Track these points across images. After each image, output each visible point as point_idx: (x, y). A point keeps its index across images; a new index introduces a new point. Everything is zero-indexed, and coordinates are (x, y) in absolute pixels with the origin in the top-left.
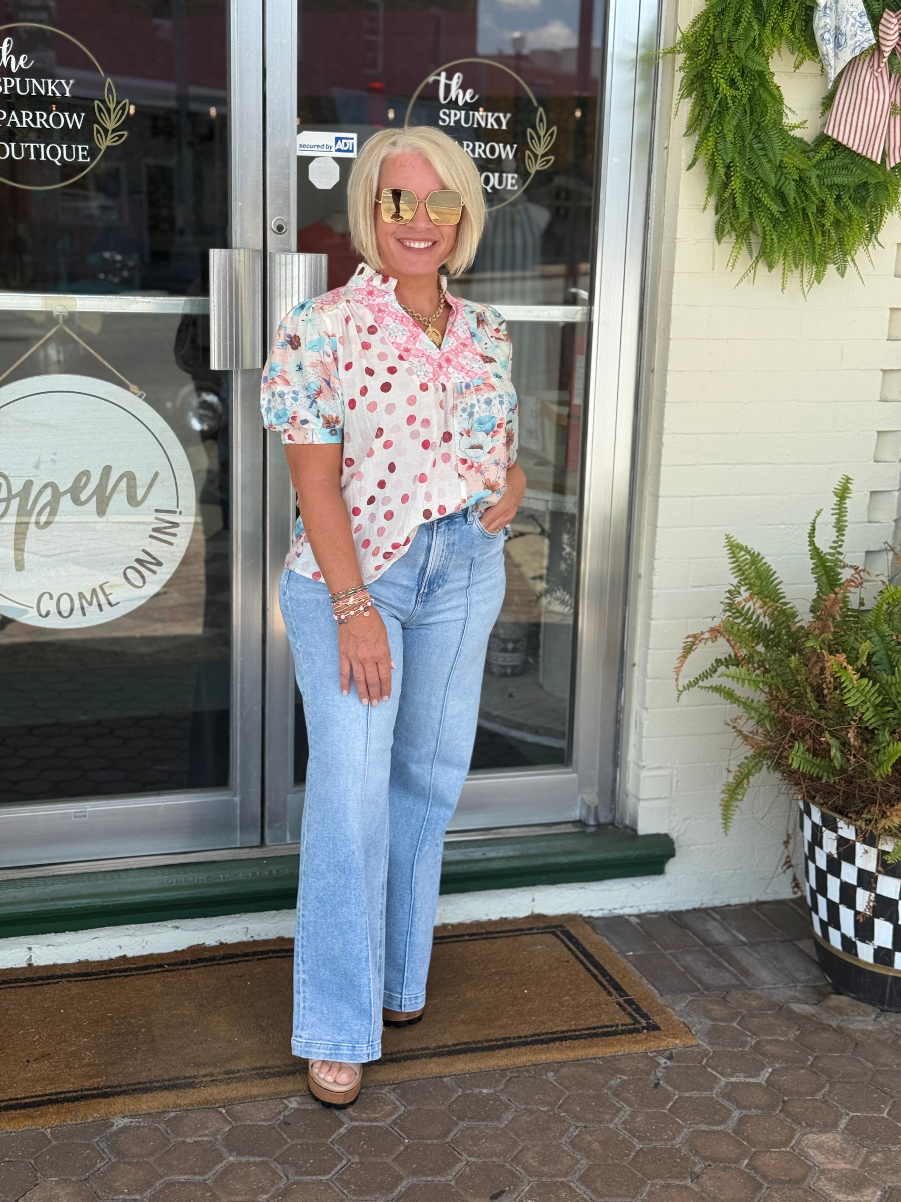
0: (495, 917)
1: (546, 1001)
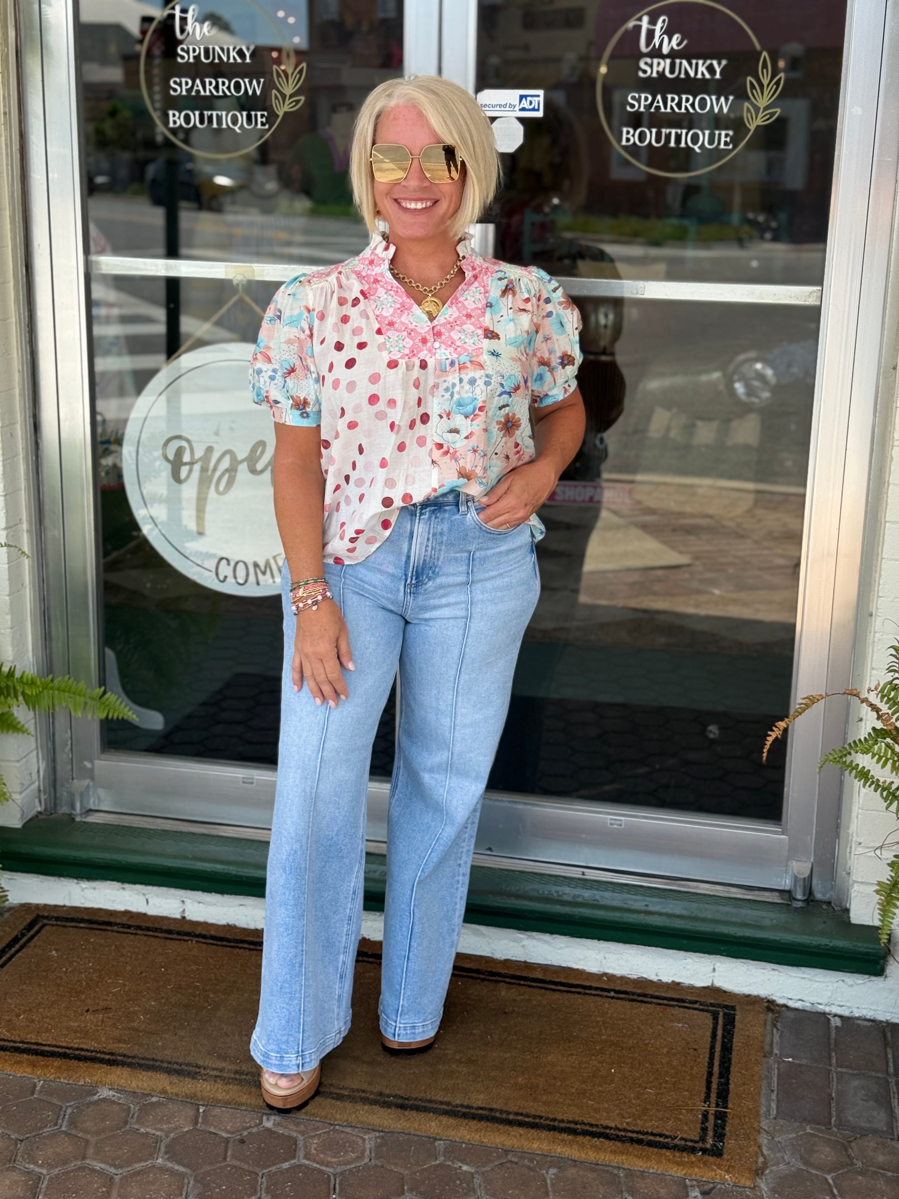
0: (667, 979)
1: (625, 1087)
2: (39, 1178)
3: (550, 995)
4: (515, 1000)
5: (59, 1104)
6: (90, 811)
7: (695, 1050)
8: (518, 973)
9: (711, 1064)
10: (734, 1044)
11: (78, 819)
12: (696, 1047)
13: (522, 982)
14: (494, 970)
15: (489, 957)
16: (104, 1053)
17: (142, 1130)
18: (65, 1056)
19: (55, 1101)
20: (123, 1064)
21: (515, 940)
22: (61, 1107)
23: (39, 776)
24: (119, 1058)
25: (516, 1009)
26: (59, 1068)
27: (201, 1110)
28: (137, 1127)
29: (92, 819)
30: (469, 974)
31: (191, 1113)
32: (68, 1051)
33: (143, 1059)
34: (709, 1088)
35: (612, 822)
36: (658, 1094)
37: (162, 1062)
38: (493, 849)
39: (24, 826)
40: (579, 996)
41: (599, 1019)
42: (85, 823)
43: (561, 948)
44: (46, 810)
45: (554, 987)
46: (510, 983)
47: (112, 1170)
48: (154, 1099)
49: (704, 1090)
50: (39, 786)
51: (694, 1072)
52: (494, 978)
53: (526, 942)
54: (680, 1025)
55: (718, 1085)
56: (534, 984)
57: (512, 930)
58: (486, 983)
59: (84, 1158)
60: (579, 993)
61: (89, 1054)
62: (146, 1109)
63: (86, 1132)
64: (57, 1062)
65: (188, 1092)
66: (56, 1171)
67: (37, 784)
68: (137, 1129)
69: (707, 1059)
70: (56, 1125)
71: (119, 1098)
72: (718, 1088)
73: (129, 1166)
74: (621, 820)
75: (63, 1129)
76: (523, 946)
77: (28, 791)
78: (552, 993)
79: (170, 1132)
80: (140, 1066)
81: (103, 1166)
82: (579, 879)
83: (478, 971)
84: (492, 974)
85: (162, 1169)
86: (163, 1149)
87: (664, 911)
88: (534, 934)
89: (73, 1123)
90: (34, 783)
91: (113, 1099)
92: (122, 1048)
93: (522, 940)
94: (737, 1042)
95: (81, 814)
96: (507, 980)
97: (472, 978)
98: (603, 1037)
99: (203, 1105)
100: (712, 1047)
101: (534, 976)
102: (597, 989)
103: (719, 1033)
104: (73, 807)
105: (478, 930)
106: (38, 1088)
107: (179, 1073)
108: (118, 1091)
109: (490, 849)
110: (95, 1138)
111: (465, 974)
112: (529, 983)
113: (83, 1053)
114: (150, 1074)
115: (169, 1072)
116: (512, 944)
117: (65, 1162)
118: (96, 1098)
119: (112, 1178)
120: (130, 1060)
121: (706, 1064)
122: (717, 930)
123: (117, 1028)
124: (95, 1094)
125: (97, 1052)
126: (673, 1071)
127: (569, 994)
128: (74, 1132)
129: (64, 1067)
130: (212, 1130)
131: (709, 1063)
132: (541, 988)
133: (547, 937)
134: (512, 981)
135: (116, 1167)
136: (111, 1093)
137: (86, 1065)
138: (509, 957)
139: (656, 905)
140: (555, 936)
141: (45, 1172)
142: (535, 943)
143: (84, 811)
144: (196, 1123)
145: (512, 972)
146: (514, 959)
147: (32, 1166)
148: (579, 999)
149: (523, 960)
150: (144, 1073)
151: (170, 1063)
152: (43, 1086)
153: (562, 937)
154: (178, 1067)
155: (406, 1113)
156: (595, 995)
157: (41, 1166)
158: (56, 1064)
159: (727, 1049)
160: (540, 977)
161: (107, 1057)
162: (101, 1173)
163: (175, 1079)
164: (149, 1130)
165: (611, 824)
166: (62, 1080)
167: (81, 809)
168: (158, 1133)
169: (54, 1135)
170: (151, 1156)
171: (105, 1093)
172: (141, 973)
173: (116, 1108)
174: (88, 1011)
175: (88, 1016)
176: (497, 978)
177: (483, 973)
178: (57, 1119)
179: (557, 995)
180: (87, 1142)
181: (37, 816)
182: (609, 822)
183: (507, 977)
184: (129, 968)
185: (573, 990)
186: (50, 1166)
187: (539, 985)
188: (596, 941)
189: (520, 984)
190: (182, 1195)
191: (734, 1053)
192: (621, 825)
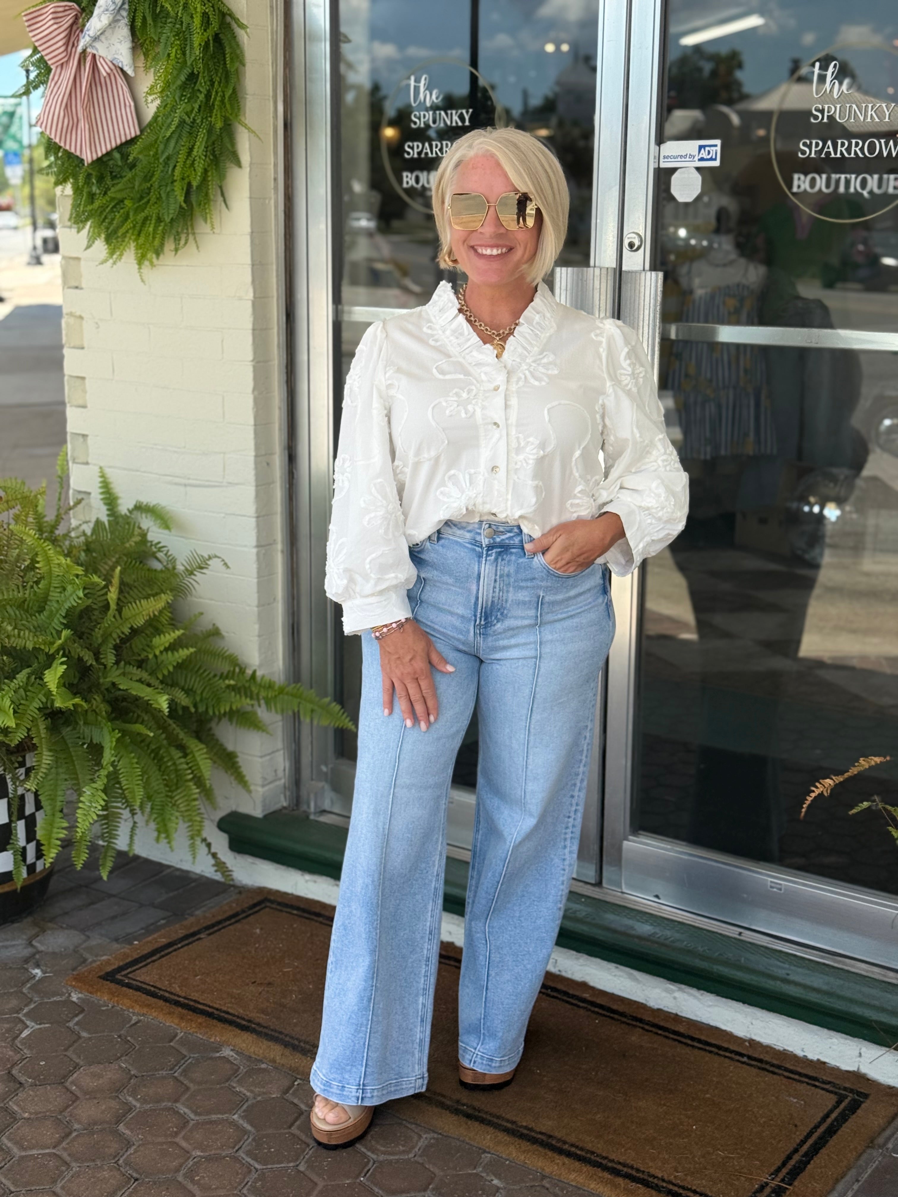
0: (812, 1056)
1: (697, 1144)
2: (130, 1109)
3: (681, 1049)
4: (641, 1046)
5: (185, 1053)
6: (324, 812)
7: (796, 1126)
8: (662, 1024)
9: (803, 1142)
10: (843, 1129)
11: (312, 817)
12: (798, 1124)
13: (660, 1032)
14: (639, 1016)
15: (642, 1004)
16: (244, 1019)
17: (238, 1089)
18: (210, 1015)
19: (184, 1051)
20: (253, 1031)
21: (667, 991)
22: (185, 1056)
23: (285, 774)
24: (253, 1026)
25: (637, 1054)
26: (200, 1024)
27: (296, 1083)
28: (235, 1085)
29: (323, 819)
30: (612, 1015)
31: (286, 1083)
32: (216, 1012)
33: (272, 1030)
34: (784, 1164)
35: (773, 885)
36: (727, 1157)
37: (286, 1035)
38: (661, 896)
39: (265, 817)
40: (709, 1055)
41: (714, 1079)
42: (317, 821)
43: (710, 1006)
44: (289, 806)
45: (689, 1042)
46: (647, 1031)
47: (192, 1116)
48: (263, 1066)
49: (779, 1163)
50: (285, 784)
51: (780, 1145)
52: (634, 1023)
53: (677, 994)
54: (795, 1100)
55: (797, 1162)
56: (672, 1036)
57: (662, 980)
58: (623, 1026)
59: (176, 1101)
60: (711, 1052)
61: (230, 1017)
62: (250, 1072)
63: (192, 1081)
64: (201, 1019)
65: (293, 1065)
66: (148, 1107)
67: (283, 781)
68: (234, 1088)
69: (802, 1137)
70: (171, 1070)
71: (236, 1059)
72: (794, 1166)
73: (207, 1115)
74: (780, 884)
75: (176, 1074)
76: (675, 998)
77: (272, 786)
78: (684, 1046)
79: (259, 1095)
80: (266, 1035)
81: (186, 1110)
82: (735, 938)
83: (622, 1014)
84: (636, 1019)
85: (233, 1124)
86: (244, 1107)
87: (803, 982)
88: (683, 986)
89: (185, 1072)
90: (280, 779)
91: (230, 1059)
92: (261, 1018)
93: (673, 991)
94: (846, 1129)
95: (315, 813)
96: (647, 1027)
97: (612, 1018)
98: (708, 1096)
99: (300, 1079)
100: (816, 1127)
101: (676, 1029)
102: (732, 1052)
103: (834, 1116)
104: (309, 806)
105: (631, 974)
106: (177, 1038)
107: (295, 1048)
108: (237, 1053)
109: (657, 896)
110: (196, 1087)
111: (608, 1014)
112: (667, 1034)
113: (226, 1016)
114: (270, 1043)
115: (286, 1045)
116: (664, 994)
117: (158, 1101)
118: (218, 1055)
119: (188, 1122)
120: (261, 1029)
121: (798, 1141)
122: (852, 1010)
123: (268, 1001)
124: (218, 1052)
125: (238, 1017)
126: (757, 1141)
127: (700, 1051)
128: (182, 1079)
129: (204, 1024)
130: (296, 1101)
131: (802, 1141)
132: (675, 1040)
133: (694, 991)
134: (651, 1029)
135: (196, 1113)
136: (232, 1053)
137: (223, 1025)
138: (661, 1007)
139: (798, 975)
140: (702, 992)
141: (138, 1105)
142: (685, 996)
143: (318, 810)
144: (286, 1091)
145: (656, 1021)
146: (666, 1009)
147: (131, 1099)
148: (708, 1057)
149: (674, 1012)
150: (265, 1042)
151: (292, 1037)
152: (182, 1038)
153: (709, 994)
154: (296, 1043)
155: (470, 1122)
156: (726, 1057)
157: (137, 1100)
158: (199, 1021)
159: (831, 1131)
160: (682, 1030)
161: (244, 1023)
162: (182, 1116)
163: (287, 1052)
164: (242, 1089)
165: (771, 887)
166: (198, 1035)
167: (315, 808)
168: (248, 1094)
169: (164, 1078)
170: (231, 1111)
171: (227, 1052)
172: (317, 960)
173: (228, 1066)
174: (255, 982)
175: (252, 988)
176: (638, 1024)
177: (625, 1016)
178: (176, 1066)
179: (688, 1050)
180: (188, 1089)
181: (281, 810)
182: (769, 884)
183: (647, 1024)
184: (310, 954)
185: (708, 1048)
186: (144, 1101)
187: (675, 1037)
188: (741, 1004)
189: (657, 1033)
190: (234, 1147)
191: (834, 1137)
192: (780, 889)
